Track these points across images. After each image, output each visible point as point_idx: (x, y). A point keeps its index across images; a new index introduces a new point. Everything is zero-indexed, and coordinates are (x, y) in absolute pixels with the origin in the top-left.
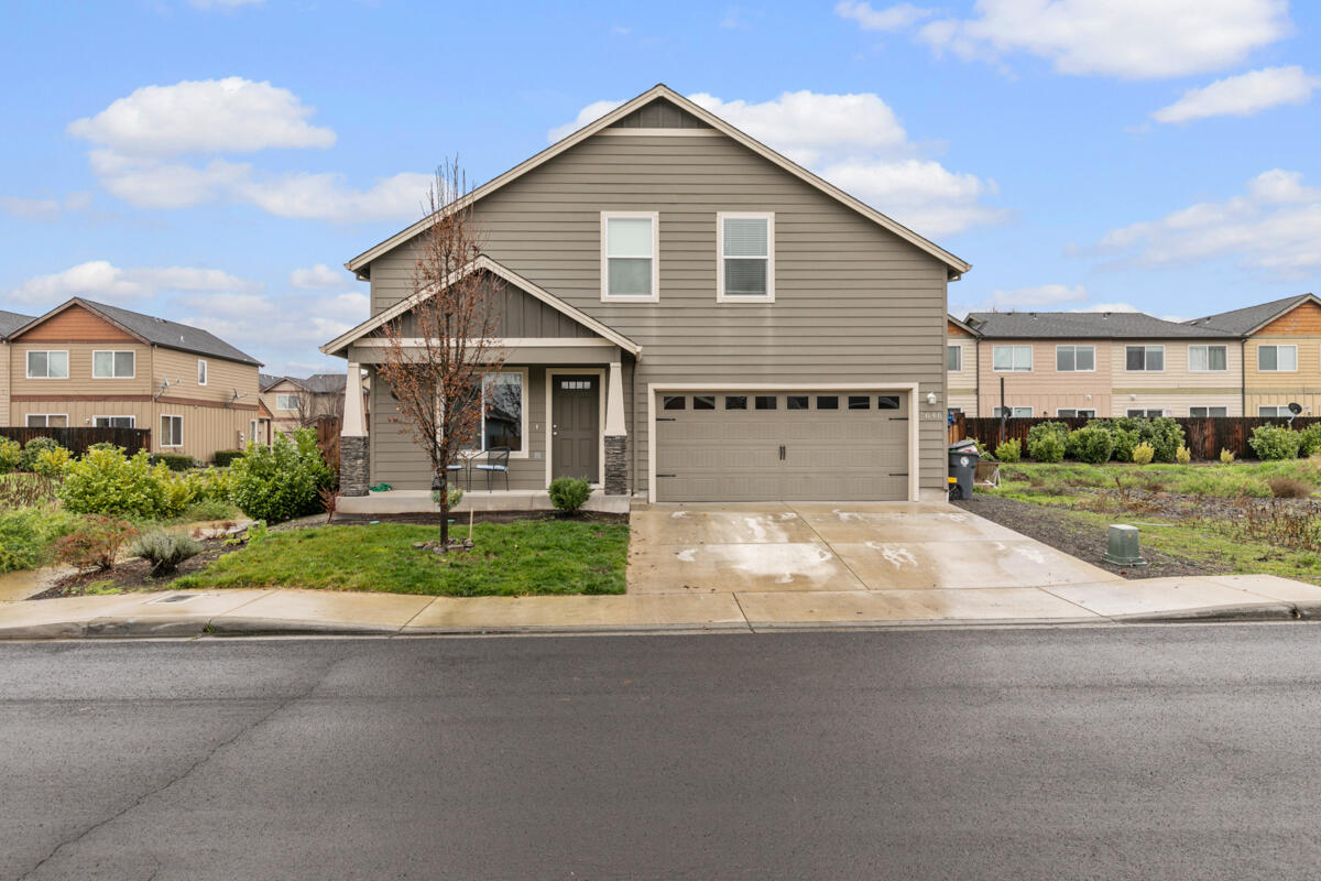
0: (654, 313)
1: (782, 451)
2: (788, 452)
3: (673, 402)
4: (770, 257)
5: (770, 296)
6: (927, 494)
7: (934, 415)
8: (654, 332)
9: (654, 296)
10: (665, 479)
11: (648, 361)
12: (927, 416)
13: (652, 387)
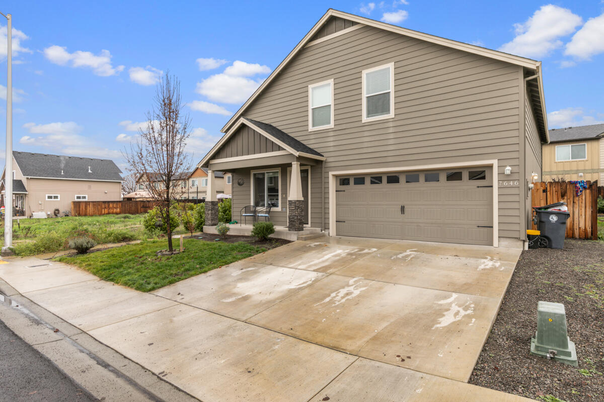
0: (332, 134)
1: (403, 209)
2: (406, 209)
3: (344, 181)
4: (392, 90)
5: (392, 114)
6: (505, 243)
7: (511, 183)
8: (332, 144)
9: (332, 125)
10: (340, 223)
11: (330, 160)
12: (506, 184)
13: (331, 174)
